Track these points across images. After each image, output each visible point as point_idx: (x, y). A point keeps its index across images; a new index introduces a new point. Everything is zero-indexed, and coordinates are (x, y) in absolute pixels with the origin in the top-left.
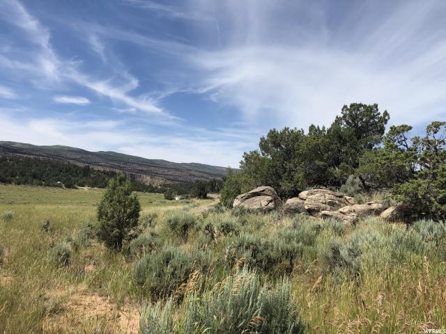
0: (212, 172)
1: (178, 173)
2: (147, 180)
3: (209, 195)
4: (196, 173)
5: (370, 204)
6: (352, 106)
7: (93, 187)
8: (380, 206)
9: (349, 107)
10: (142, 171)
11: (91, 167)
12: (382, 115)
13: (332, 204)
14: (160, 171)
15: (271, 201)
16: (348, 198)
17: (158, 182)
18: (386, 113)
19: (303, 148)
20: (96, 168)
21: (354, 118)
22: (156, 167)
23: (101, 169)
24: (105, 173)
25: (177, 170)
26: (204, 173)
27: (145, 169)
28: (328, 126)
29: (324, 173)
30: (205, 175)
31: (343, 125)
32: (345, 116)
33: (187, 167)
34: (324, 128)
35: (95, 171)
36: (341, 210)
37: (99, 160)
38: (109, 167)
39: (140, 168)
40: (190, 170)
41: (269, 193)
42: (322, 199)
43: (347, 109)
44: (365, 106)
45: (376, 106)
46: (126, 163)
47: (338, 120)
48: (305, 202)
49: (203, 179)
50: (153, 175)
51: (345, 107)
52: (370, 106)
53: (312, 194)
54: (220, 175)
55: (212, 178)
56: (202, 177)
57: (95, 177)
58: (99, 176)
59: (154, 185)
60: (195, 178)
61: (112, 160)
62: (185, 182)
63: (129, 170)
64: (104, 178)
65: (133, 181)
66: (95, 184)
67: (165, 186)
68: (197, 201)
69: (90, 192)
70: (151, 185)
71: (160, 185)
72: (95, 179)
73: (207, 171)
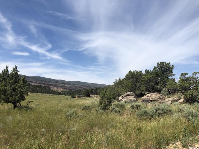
0: (84, 85)
1: (69, 86)
2: (55, 89)
4: (77, 86)
5: (173, 98)
6: (161, 63)
7: (32, 92)
8: (177, 99)
9: (159, 63)
11: (30, 83)
12: (171, 66)
13: (160, 98)
14: (61, 85)
15: (134, 98)
16: (165, 96)
17: (60, 90)
18: (173, 66)
19: (145, 78)
20: (33, 84)
21: (162, 67)
22: (59, 83)
23: (35, 84)
24: (37, 86)
25: (69, 84)
26: (81, 85)
27: (54, 84)
28: (152, 70)
29: (153, 87)
30: (82, 87)
31: (157, 69)
32: (158, 67)
33: (73, 83)
34: (151, 70)
35: (32, 85)
36: (166, 100)
37: (33, 80)
38: (37, 83)
39: (52, 84)
40: (75, 84)
41: (132, 95)
42: (156, 97)
43: (159, 64)
44: (165, 63)
45: (170, 63)
46: (45, 81)
47: (155, 68)
48: (150, 98)
49: (80, 88)
50: (58, 87)
51: (158, 63)
52: (167, 63)
53: (152, 95)
54: (88, 87)
55: (85, 88)
56: (80, 87)
57: (33, 88)
58: (34, 87)
59: (59, 91)
60: (77, 88)
61: (39, 80)
62: (73, 90)
63: (47, 85)
64: (37, 88)
65: (49, 90)
66: (33, 91)
67: (64, 92)
68: (87, 98)
69: (31, 95)
70: (58, 91)
71: (62, 91)
72: (33, 89)
73: (82, 85)
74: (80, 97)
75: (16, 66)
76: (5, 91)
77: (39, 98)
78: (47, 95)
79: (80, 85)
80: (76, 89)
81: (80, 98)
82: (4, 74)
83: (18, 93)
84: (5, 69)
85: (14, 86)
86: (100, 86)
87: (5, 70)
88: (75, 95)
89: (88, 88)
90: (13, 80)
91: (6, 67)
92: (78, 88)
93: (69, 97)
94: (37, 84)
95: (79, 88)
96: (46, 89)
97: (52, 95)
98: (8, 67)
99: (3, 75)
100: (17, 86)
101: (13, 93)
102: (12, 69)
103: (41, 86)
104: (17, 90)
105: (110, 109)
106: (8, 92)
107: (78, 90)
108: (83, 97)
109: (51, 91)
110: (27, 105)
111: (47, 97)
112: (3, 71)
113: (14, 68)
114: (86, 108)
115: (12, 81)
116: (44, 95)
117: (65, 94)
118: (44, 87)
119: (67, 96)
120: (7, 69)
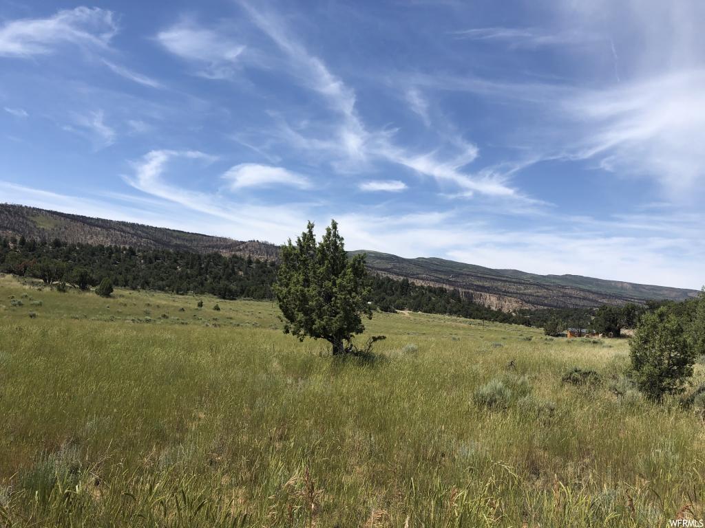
0: (602, 290)
1: (542, 292)
2: (491, 301)
3: (623, 331)
4: (573, 292)
7: (416, 310)
10: (483, 289)
11: (411, 281)
14: (513, 288)
17: (510, 306)
20: (419, 283)
22: (505, 281)
23: (425, 284)
24: (430, 290)
25: (540, 286)
26: (589, 291)
27: (487, 284)
30: (591, 296)
33: (558, 282)
35: (416, 287)
37: (418, 271)
39: (481, 284)
40: (563, 287)
46: (458, 275)
49: (586, 303)
50: (501, 294)
54: (620, 297)
55: (605, 301)
56: (584, 299)
57: (417, 296)
58: (423, 294)
59: (505, 310)
60: (573, 301)
61: (436, 271)
62: (555, 307)
63: (463, 287)
64: (430, 299)
65: (471, 303)
66: (419, 306)
67: (522, 312)
68: (607, 341)
69: (412, 318)
70: (500, 310)
71: (514, 311)
72: (417, 300)
73: (594, 289)
74: (580, 335)
75: (333, 221)
76: (304, 299)
77: (437, 329)
78: (462, 322)
79: (583, 290)
80: (571, 303)
81: (578, 339)
82: (303, 247)
83: (338, 308)
84: (306, 231)
85: (328, 284)
86: (674, 294)
87: (304, 234)
88: (559, 327)
89: (619, 302)
90: (326, 265)
91: (308, 227)
92: (578, 302)
93: (537, 332)
94: (432, 284)
95: (581, 303)
96: (459, 300)
97: (479, 321)
98: (313, 227)
99: (301, 250)
100: (334, 284)
101: (325, 308)
102: (325, 233)
103: (442, 291)
104: (336, 297)
105: (683, 390)
106: (310, 303)
107: (576, 309)
108: (594, 335)
109: (477, 310)
110: (367, 347)
111: (464, 328)
112: (299, 240)
113: (328, 230)
114: (577, 377)
115: (321, 270)
116: (453, 321)
117: (525, 319)
118: (455, 295)
119: (533, 329)
120: (310, 232)
